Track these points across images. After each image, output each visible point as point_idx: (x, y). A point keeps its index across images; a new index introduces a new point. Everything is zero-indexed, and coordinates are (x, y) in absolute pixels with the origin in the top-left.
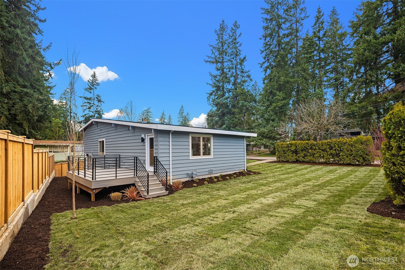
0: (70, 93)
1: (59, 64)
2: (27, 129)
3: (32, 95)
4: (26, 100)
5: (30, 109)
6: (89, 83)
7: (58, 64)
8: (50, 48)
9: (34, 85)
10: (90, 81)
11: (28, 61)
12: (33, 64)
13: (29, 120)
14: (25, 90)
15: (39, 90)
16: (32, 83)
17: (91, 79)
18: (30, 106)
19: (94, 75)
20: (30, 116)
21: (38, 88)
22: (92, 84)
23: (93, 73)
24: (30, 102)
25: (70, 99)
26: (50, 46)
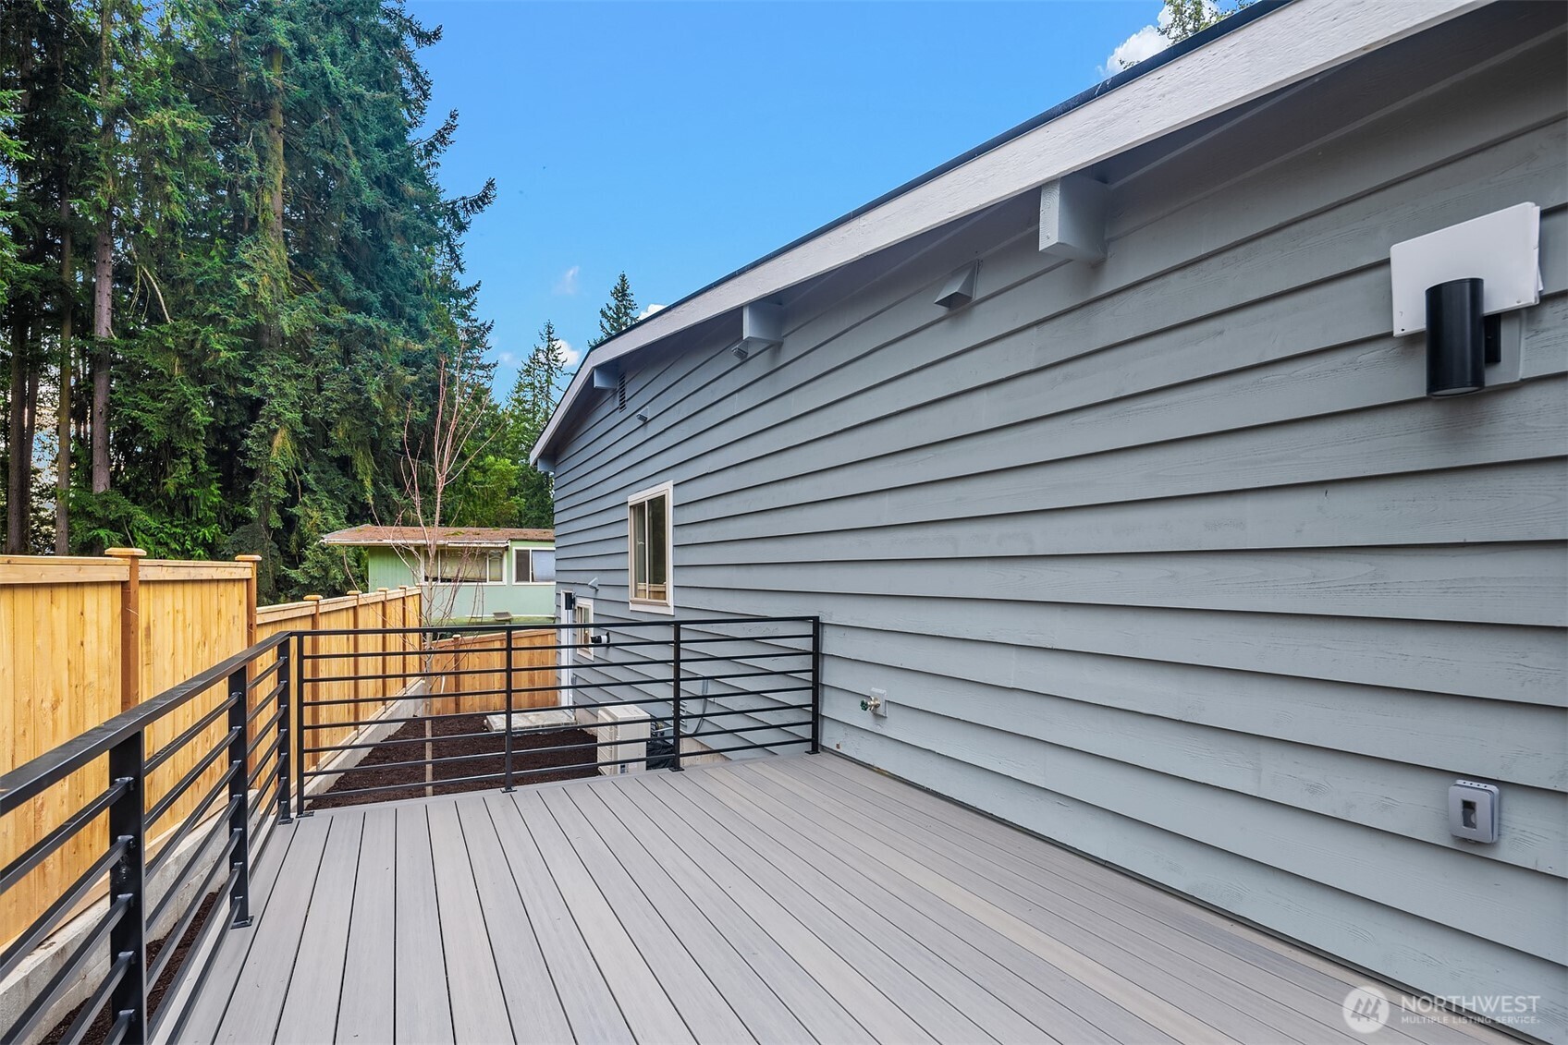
0: (546, 367)
1: (483, 201)
2: (368, 483)
3: (385, 339)
4: (362, 358)
5: (374, 397)
6: (604, 320)
7: (481, 201)
8: (452, 137)
9: (398, 302)
10: (610, 313)
11: (371, 197)
12: (392, 211)
13: (374, 445)
14: (360, 319)
15: (416, 321)
16: (390, 295)
17: (613, 303)
18: (374, 386)
19: (623, 288)
20: (378, 426)
21: (409, 314)
22: (615, 325)
23: (620, 282)
24: (379, 368)
25: (546, 389)
26: (450, 128)
